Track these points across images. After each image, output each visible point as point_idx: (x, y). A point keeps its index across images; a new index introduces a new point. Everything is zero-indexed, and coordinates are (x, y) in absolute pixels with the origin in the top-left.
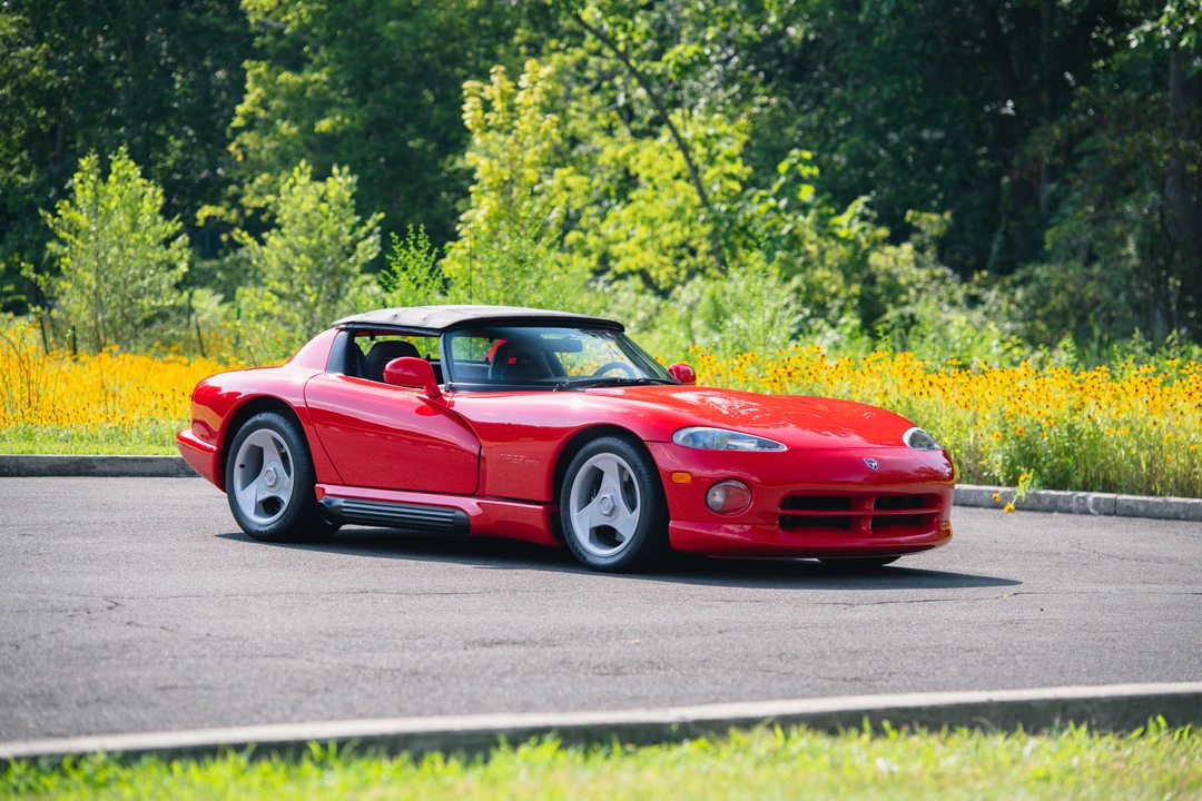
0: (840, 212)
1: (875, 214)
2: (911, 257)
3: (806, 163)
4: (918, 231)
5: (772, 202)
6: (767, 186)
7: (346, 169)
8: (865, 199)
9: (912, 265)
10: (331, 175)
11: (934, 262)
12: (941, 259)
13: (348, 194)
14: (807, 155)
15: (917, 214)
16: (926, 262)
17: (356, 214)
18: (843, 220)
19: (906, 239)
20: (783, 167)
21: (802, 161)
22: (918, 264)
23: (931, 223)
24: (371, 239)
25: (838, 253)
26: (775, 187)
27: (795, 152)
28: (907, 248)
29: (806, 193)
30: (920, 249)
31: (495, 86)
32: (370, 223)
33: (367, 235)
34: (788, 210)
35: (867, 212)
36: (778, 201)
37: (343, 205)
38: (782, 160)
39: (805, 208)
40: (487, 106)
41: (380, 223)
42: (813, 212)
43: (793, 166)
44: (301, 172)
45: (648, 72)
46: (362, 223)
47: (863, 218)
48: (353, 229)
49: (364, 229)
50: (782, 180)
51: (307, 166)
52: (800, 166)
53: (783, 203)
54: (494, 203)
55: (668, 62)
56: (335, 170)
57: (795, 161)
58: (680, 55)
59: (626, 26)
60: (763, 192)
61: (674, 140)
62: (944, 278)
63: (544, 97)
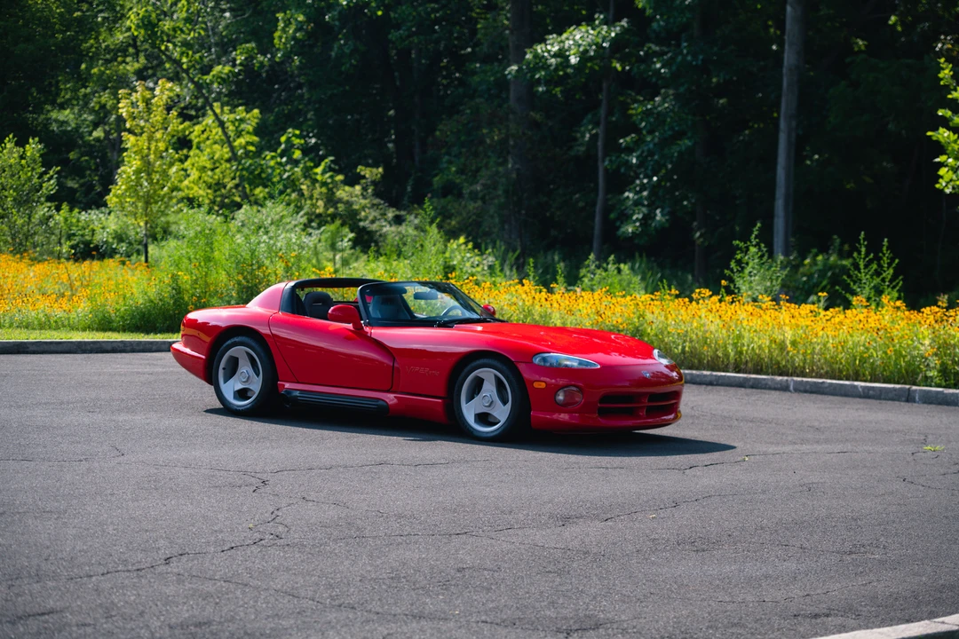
0: (317, 166)
1: (337, 167)
2: (359, 193)
3: (297, 136)
4: (364, 177)
5: (279, 159)
6: (275, 151)
7: (37, 139)
8: (332, 158)
9: (361, 197)
10: (28, 143)
11: (373, 195)
12: (376, 194)
13: (38, 155)
14: (297, 132)
15: (363, 168)
16: (368, 196)
17: (43, 166)
18: (319, 170)
19: (359, 184)
20: (283, 139)
21: (295, 135)
22: (364, 197)
23: (370, 173)
24: (52, 182)
25: (319, 190)
26: (279, 151)
27: (290, 130)
28: (358, 188)
29: (297, 154)
30: (364, 189)
31: (139, 93)
32: (51, 172)
33: (50, 179)
34: (287, 163)
35: (333, 166)
36: (282, 158)
37: (34, 161)
38: (283, 135)
39: (296, 163)
40: (133, 105)
41: (57, 173)
42: (301, 166)
43: (289, 139)
44: (9, 141)
45: (201, 81)
46: (45, 173)
47: (331, 169)
48: (41, 176)
49: (48, 176)
50: (283, 146)
51: (14, 138)
52: (293, 138)
53: (284, 159)
54: (139, 163)
55: (214, 76)
56: (31, 140)
57: (290, 135)
58: (221, 72)
59: (188, 54)
60: (273, 154)
61: (216, 121)
62: (378, 205)
63: (169, 100)
